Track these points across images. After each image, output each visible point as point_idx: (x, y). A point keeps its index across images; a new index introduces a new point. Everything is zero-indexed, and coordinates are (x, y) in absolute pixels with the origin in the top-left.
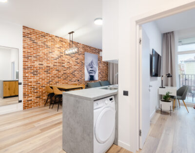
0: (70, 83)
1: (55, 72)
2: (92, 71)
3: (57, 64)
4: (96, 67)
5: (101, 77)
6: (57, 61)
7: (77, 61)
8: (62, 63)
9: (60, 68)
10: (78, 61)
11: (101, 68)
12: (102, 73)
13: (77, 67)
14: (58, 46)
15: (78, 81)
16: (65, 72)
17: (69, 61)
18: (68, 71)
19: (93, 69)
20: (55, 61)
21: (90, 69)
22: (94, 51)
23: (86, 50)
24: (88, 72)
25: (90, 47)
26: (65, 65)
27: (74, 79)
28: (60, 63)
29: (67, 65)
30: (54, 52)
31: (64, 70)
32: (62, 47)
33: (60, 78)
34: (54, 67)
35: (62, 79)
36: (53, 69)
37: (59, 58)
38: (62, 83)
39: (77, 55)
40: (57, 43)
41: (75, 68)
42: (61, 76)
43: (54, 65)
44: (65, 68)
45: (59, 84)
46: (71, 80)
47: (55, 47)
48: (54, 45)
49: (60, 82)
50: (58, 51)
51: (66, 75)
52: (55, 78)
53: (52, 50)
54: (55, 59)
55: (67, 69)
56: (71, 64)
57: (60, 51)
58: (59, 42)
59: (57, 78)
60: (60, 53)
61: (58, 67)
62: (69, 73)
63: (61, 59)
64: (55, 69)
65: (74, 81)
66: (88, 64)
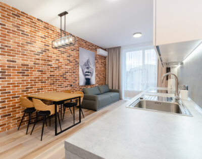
0: (60, 89)
1: (36, 74)
2: (88, 72)
3: (41, 62)
4: (92, 67)
5: (98, 80)
6: (40, 57)
7: (69, 58)
8: (47, 61)
9: (45, 68)
10: (71, 59)
11: (99, 69)
12: (99, 75)
13: (69, 67)
14: (41, 34)
15: (71, 86)
16: (52, 74)
17: (58, 58)
18: (57, 73)
20: (37, 57)
21: (86, 70)
22: (90, 47)
23: (80, 45)
24: (83, 74)
25: (86, 42)
26: (53, 63)
27: (66, 84)
28: (45, 60)
29: (56, 64)
30: (35, 42)
31: (51, 71)
32: (48, 37)
33: (45, 82)
34: (34, 66)
35: (48, 84)
36: (33, 69)
37: (42, 53)
38: (48, 91)
39: (70, 51)
40: (41, 30)
41: (67, 69)
42: (46, 80)
43: (34, 64)
44: (52, 68)
45: (43, 91)
46: (61, 85)
47: (37, 35)
48: (35, 33)
49: (45, 89)
50: (41, 42)
51: (54, 78)
52: (37, 82)
53: (32, 39)
54: (37, 54)
55: (56, 70)
56: (61, 63)
57: (45, 43)
58: (42, 28)
59: (40, 83)
60: (45, 45)
61: (42, 67)
62: (58, 76)
63: (46, 54)
64: (37, 68)
65: (65, 87)
66: (84, 63)
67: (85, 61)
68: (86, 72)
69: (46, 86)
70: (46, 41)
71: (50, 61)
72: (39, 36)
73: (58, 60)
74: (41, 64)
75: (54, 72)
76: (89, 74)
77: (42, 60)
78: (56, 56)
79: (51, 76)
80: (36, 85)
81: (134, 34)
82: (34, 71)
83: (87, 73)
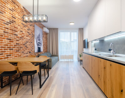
0: (23, 55)
1: (6, 41)
3: (9, 31)
4: (41, 40)
5: (44, 49)
6: (9, 26)
7: (28, 31)
9: (12, 37)
10: (30, 32)
12: (44, 46)
13: (29, 38)
15: (30, 52)
16: (18, 42)
17: (22, 30)
18: (21, 42)
20: (6, 26)
21: (38, 41)
22: (40, 26)
26: (18, 34)
27: (26, 51)
28: (13, 30)
29: (20, 34)
30: (5, 13)
31: (17, 40)
32: (15, 11)
33: (13, 49)
34: (4, 34)
35: (15, 51)
36: (3, 37)
37: (11, 24)
38: (15, 57)
39: (29, 26)
40: (9, 3)
41: (28, 39)
42: (14, 47)
43: (4, 32)
44: (17, 37)
45: (11, 57)
46: (24, 52)
47: (6, 7)
48: (5, 4)
49: (12, 55)
50: (10, 13)
51: (19, 46)
52: (6, 49)
53: (2, 9)
54: (6, 24)
55: (20, 39)
56: (24, 34)
57: (12, 15)
58: (11, 2)
59: (9, 50)
60: (13, 17)
61: (10, 35)
62: (22, 44)
63: (13, 25)
64: (6, 37)
65: (26, 53)
67: (38, 35)
69: (13, 53)
70: (13, 13)
71: (16, 31)
72: (8, 8)
73: (22, 32)
74: (10, 33)
75: (19, 41)
77: (10, 29)
78: (21, 28)
79: (17, 44)
80: (5, 52)
81: (70, 23)
82: (4, 38)
83: (39, 44)
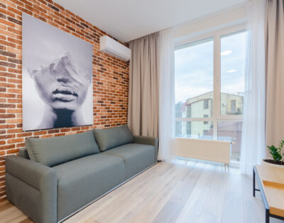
2: (66, 92)
5: (105, 114)
11: (106, 86)
12: (107, 103)
19: (69, 87)
21: (55, 86)
22: (76, 28)
24: (44, 95)
25: (57, 8)
66: (47, 66)
68: (57, 92)
76: (71, 97)
83: (59, 95)
